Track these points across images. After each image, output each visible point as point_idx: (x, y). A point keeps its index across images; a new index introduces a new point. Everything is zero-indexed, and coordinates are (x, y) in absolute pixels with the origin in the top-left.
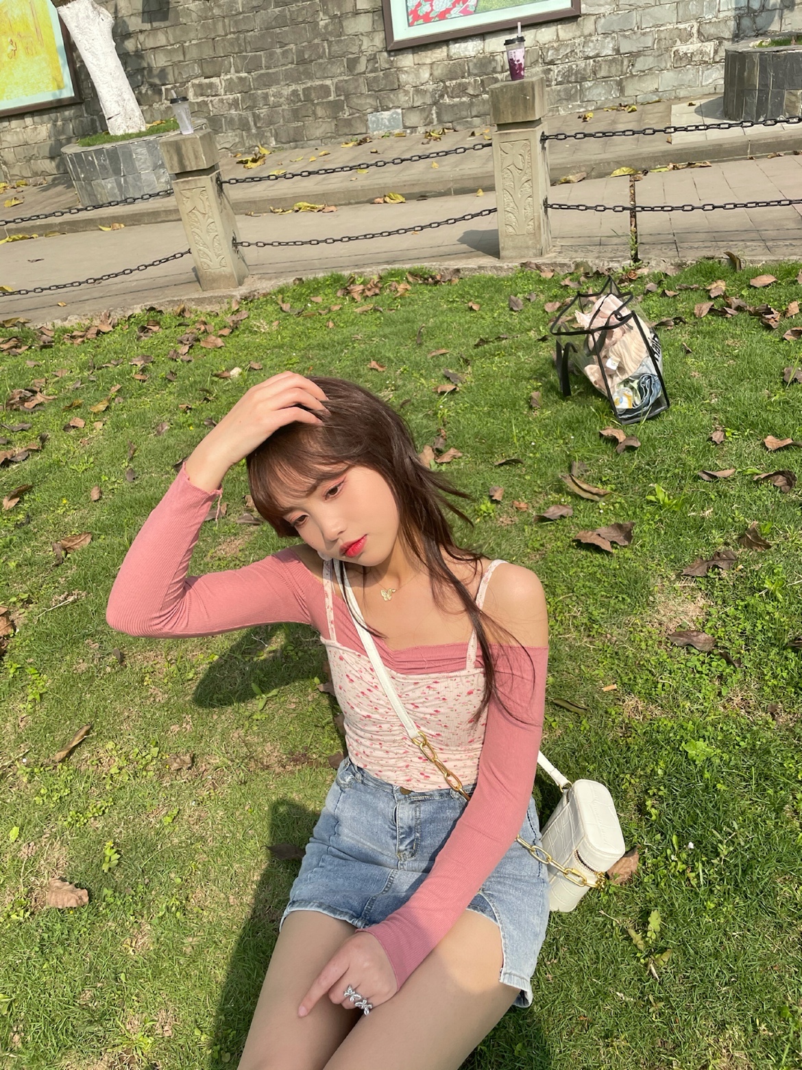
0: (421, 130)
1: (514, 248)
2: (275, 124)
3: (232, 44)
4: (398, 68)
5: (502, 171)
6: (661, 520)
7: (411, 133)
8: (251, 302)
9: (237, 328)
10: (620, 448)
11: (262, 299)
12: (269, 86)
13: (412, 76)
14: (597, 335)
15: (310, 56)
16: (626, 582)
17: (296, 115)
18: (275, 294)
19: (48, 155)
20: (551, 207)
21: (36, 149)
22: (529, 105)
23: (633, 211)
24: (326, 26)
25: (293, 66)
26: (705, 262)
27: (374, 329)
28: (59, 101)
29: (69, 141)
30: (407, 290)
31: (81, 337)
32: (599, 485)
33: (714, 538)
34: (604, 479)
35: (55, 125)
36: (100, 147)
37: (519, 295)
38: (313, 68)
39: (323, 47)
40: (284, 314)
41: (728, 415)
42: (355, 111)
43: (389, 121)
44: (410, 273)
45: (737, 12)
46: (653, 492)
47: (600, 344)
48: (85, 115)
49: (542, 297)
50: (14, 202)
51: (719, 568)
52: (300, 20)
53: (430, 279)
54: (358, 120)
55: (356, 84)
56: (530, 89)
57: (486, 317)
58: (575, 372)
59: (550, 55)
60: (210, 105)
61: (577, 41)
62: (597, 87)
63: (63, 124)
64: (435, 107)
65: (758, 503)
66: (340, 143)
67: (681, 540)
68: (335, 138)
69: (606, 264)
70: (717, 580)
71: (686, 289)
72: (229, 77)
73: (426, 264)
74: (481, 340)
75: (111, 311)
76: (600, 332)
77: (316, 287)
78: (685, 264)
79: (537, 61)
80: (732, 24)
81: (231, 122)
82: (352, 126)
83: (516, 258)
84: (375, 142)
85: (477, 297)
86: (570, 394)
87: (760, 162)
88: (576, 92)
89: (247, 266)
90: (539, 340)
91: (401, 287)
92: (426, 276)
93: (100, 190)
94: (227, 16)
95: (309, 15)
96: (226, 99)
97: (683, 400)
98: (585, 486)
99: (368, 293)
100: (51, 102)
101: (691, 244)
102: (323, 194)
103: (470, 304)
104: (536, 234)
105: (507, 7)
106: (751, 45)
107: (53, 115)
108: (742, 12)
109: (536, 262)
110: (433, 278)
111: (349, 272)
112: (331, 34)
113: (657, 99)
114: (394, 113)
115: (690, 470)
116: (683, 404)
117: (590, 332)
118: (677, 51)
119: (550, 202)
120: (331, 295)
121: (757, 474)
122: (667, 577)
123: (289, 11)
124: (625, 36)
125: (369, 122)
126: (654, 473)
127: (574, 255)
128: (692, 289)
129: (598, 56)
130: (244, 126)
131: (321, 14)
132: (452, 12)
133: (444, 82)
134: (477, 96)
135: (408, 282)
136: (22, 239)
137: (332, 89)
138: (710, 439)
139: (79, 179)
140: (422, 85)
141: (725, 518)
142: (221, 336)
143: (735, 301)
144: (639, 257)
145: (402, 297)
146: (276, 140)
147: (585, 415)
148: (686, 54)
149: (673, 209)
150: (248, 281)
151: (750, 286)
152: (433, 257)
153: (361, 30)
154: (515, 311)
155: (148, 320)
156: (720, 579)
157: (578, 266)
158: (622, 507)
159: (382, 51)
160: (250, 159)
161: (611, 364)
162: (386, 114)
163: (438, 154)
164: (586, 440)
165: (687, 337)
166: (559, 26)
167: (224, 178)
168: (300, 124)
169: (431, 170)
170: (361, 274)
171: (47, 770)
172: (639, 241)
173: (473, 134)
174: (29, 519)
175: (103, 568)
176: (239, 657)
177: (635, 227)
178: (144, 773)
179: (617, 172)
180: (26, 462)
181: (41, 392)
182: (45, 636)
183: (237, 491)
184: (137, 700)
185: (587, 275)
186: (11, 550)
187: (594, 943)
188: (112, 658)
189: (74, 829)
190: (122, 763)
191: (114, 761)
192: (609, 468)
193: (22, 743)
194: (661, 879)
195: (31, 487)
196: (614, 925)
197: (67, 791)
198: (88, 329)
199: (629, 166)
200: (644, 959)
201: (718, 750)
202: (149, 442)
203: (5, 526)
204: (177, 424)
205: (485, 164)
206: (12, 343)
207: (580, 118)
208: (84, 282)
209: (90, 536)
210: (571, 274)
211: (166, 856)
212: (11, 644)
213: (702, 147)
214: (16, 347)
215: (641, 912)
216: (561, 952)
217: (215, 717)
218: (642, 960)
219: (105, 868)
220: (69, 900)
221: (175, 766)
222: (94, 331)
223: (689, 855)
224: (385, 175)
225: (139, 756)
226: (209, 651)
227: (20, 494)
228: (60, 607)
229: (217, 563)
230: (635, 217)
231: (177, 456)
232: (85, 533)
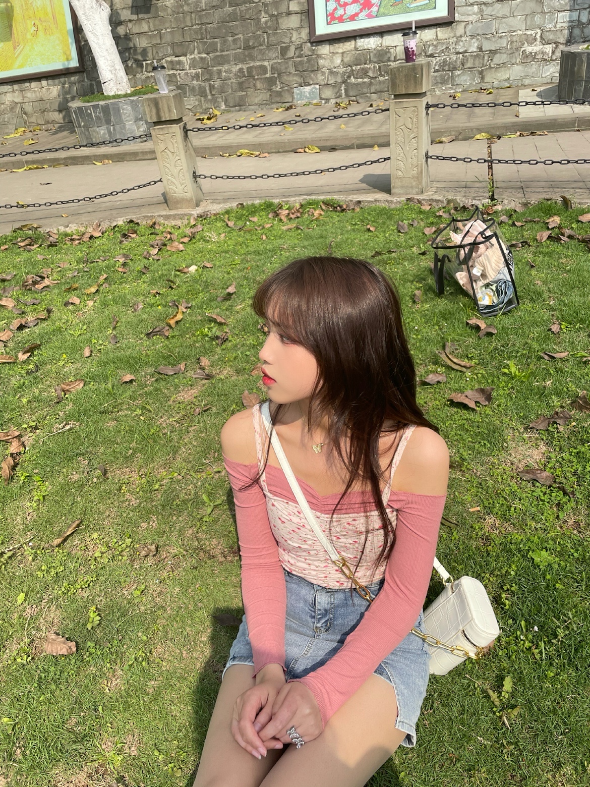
0: (333, 101)
1: (402, 187)
2: (224, 92)
3: (196, 33)
4: (317, 55)
5: (396, 130)
6: (513, 388)
7: (326, 103)
8: (205, 219)
9: (194, 237)
10: (481, 334)
11: (213, 217)
12: (222, 64)
13: (328, 61)
14: (466, 249)
15: (254, 43)
16: (486, 431)
17: (241, 86)
18: (223, 214)
19: (57, 109)
20: (431, 157)
21: (48, 104)
22: (418, 81)
23: (490, 162)
24: (266, 22)
25: (241, 50)
26: (545, 202)
27: (296, 242)
28: (68, 69)
29: (73, 98)
30: (321, 215)
31: (78, 240)
32: (466, 360)
33: (553, 402)
34: (469, 356)
35: (64, 87)
36: (97, 103)
37: (404, 221)
38: (255, 52)
39: (263, 37)
40: (229, 229)
41: (563, 313)
42: (285, 85)
43: (309, 93)
44: (323, 202)
45: (570, 24)
46: (506, 367)
47: (469, 256)
48: (86, 81)
49: (422, 224)
50: (31, 142)
51: (557, 423)
52: (247, 17)
53: (338, 208)
54: (287, 92)
55: (287, 66)
56: (420, 70)
57: (380, 236)
58: (448, 278)
59: (431, 50)
60: (178, 77)
61: (451, 40)
62: (464, 75)
63: (70, 86)
64: (343, 85)
65: (586, 378)
66: (273, 108)
67: (528, 402)
68: (269, 105)
69: (470, 201)
70: (555, 433)
71: (530, 221)
72: (193, 56)
73: (336, 197)
74: (376, 252)
75: (101, 221)
76: (469, 247)
77: (253, 210)
78: (530, 203)
79: (421, 54)
80: (566, 32)
81: (193, 89)
82: (282, 96)
83: (403, 194)
84: (298, 108)
85: (373, 222)
86: (444, 294)
87: (583, 133)
88: (449, 77)
89: (203, 193)
90: (420, 254)
91: (316, 213)
92: (335, 205)
93: (94, 134)
94: (194, 12)
95: (254, 13)
96: (190, 73)
97: (528, 301)
98: (455, 360)
99: (292, 216)
100: (61, 70)
101: (534, 189)
102: (260, 145)
103: (368, 227)
104: (419, 177)
105: (400, 14)
106: (580, 48)
107: (62, 80)
108: (574, 24)
109: (418, 198)
110: (341, 207)
111: (278, 200)
112: (269, 28)
113: (508, 85)
114: (313, 88)
115: (534, 352)
116: (529, 304)
117: (462, 247)
118: (525, 50)
119: (430, 154)
120: (264, 217)
121: (586, 357)
122: (517, 429)
123: (240, 10)
124: (487, 39)
125: (295, 94)
126: (507, 353)
127: (446, 194)
128: (535, 222)
129: (466, 52)
130: (203, 93)
131: (263, 13)
132: (360, 15)
133: (351, 67)
134: (376, 77)
135: (322, 209)
136: (36, 168)
137: (269, 68)
138: (550, 330)
139: (80, 126)
140: (335, 68)
141: (561, 388)
142: (182, 243)
143: (567, 232)
144: (495, 197)
145: (317, 219)
146: (225, 104)
147: (455, 308)
148: (531, 53)
149: (522, 162)
150: (203, 204)
151: (578, 221)
152: (341, 192)
153: (292, 26)
154: (402, 233)
155: (128, 229)
156: (558, 432)
157: (449, 202)
158: (483, 377)
159: (306, 42)
160: (206, 117)
161: (476, 272)
162: (307, 89)
163: (348, 115)
164: (456, 327)
165: (531, 256)
166: (438, 29)
167: (188, 127)
168: (244, 93)
169: (340, 130)
170: (287, 203)
171: (46, 551)
172: (495, 186)
173: (371, 106)
174: (37, 368)
175: (92, 406)
176: (193, 474)
177: (492, 175)
178: (120, 558)
179: (478, 136)
180: (36, 327)
181: (48, 277)
182: (47, 454)
183: (193, 354)
184: (116, 503)
185: (456, 209)
186: (23, 391)
187: (461, 699)
188: (98, 472)
189: (66, 596)
190: (104, 549)
191: (98, 547)
192: (474, 348)
193: (29, 531)
194: (512, 653)
195: (40, 345)
196: (476, 686)
197: (62, 568)
198: (84, 234)
199: (487, 132)
200: (499, 712)
201: (557, 559)
202: (128, 316)
203: (20, 373)
204: (149, 304)
205: (380, 127)
206: (27, 242)
207: (450, 96)
208: (82, 200)
209: (83, 382)
210: (444, 208)
211: (135, 620)
212: (22, 459)
213: (542, 120)
214: (30, 245)
215: (496, 677)
216: (435, 705)
217: (175, 518)
218: (497, 714)
219: (89, 626)
220: (61, 649)
221: (143, 553)
222: (88, 235)
223: (534, 636)
224: (306, 132)
225: (116, 545)
226: (171, 469)
227: (31, 350)
228: (59, 433)
229: (178, 405)
230: (492, 168)
231: (149, 328)
232: (79, 380)
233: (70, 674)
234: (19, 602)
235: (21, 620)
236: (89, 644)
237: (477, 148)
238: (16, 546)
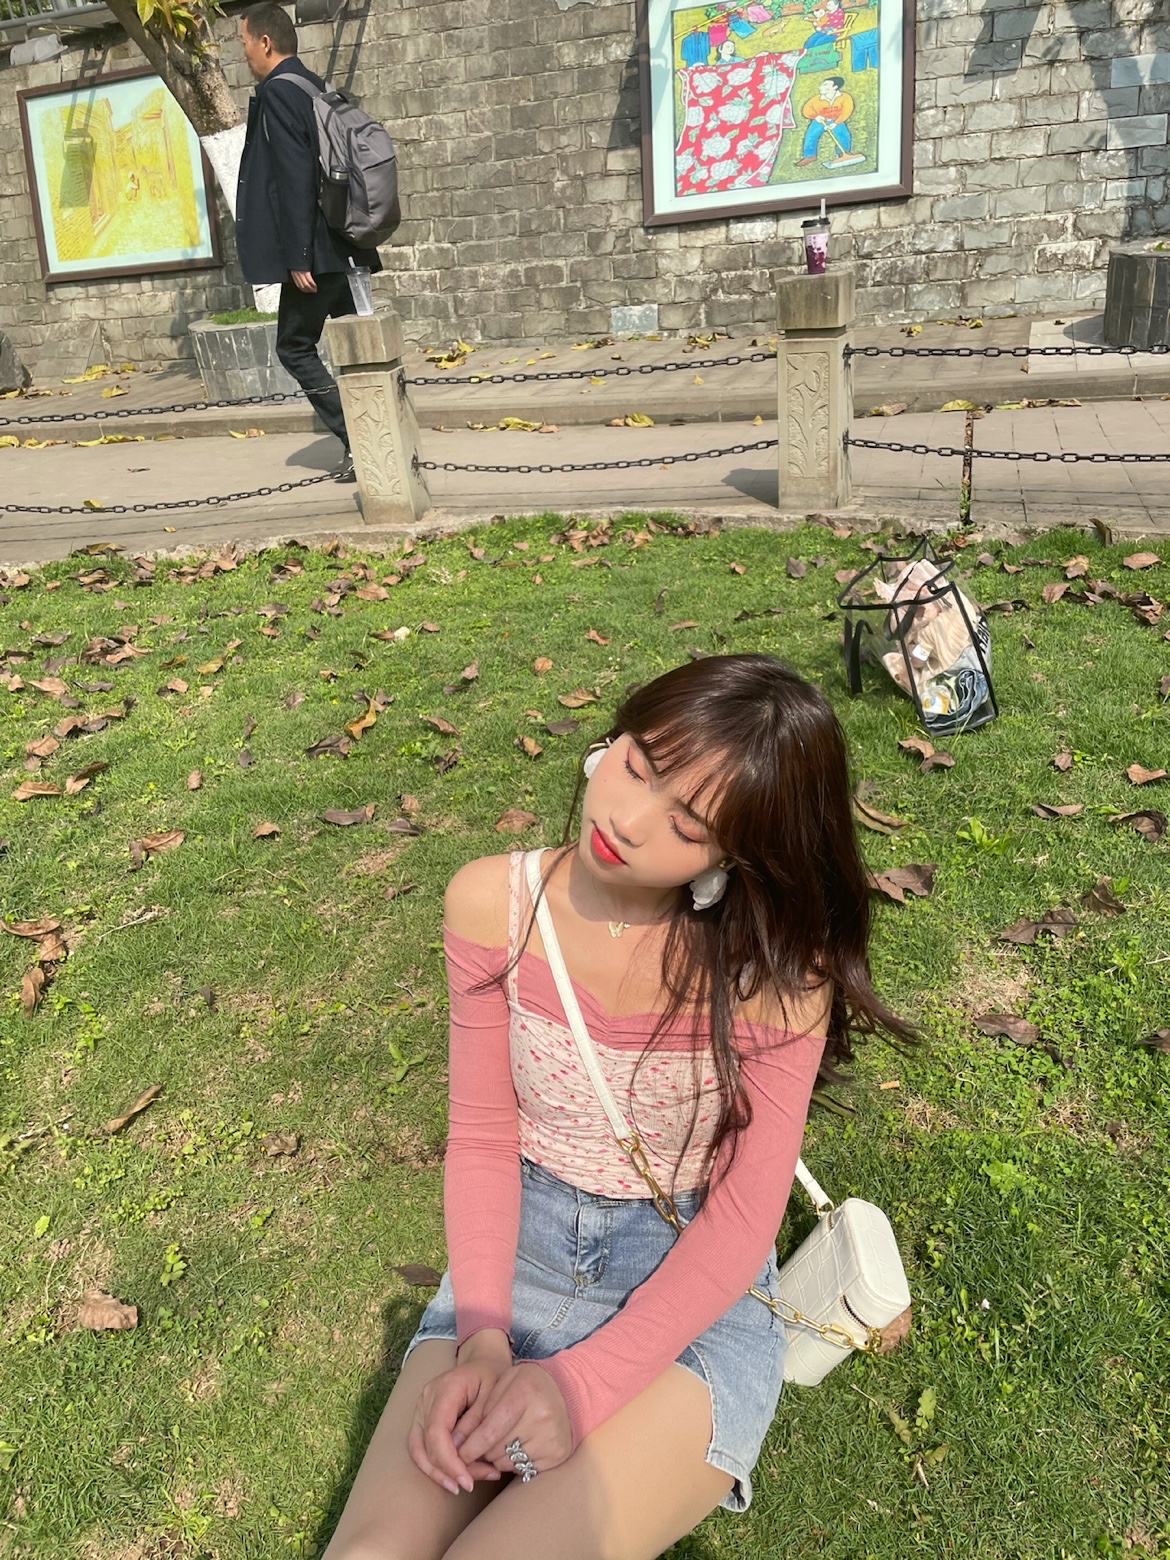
0: (683, 333)
1: (799, 495)
2: (481, 312)
3: (433, 204)
4: (657, 250)
5: (788, 392)
6: (975, 866)
7: (670, 336)
8: (430, 543)
9: (408, 575)
10: (925, 766)
11: (447, 540)
12: (480, 262)
13: (676, 261)
14: (902, 612)
15: (539, 226)
16: (921, 944)
17: (513, 302)
18: (464, 535)
19: (169, 333)
20: (853, 443)
21: (152, 324)
22: (829, 306)
23: (968, 456)
24: (563, 189)
25: (515, 238)
26: (1063, 530)
27: (598, 588)
28: (192, 261)
29: (199, 315)
30: (647, 541)
31: (193, 574)
32: (893, 813)
33: (1048, 894)
34: (900, 806)
35: (182, 294)
36: (243, 326)
37: (801, 557)
38: (541, 242)
39: (558, 215)
40: (475, 562)
41: (1080, 733)
42: (594, 303)
43: (640, 318)
44: (652, 519)
45: (1130, 203)
46: (967, 827)
47: (906, 626)
48: (225, 283)
49: (833, 563)
50: (116, 392)
51: (1051, 933)
52: (529, 178)
53: (680, 529)
54: (598, 315)
55: (599, 268)
56: (833, 287)
57: (754, 583)
58: (871, 662)
59: (867, 246)
60: (397, 282)
61: (905, 229)
62: (929, 293)
63: (194, 293)
64: (704, 305)
65: (1113, 852)
66: (571, 344)
67: (1002, 893)
68: (564, 337)
69: (925, 524)
70: (1048, 950)
71: (1034, 564)
72: (425, 246)
73: (677, 509)
74: (744, 612)
75: (237, 542)
76: (906, 607)
77: (523, 530)
78: (1035, 531)
79: (849, 252)
80: (1122, 218)
81: (424, 305)
82: (589, 322)
83: (800, 508)
84: (618, 345)
85: (743, 556)
86: (861, 691)
87: (1148, 404)
88: (900, 296)
89: (430, 496)
90: (825, 618)
91: (639, 537)
92: (674, 525)
93: (235, 381)
94: (430, 167)
95: (541, 172)
96: (420, 276)
97: (1017, 709)
98: (872, 813)
99: (593, 542)
100: (179, 263)
101: (1044, 506)
102: (542, 409)
103: (733, 565)
104: (830, 478)
105: (811, 180)
106: (1146, 247)
107: (180, 281)
108: (1137, 203)
109: (828, 515)
110: (684, 527)
111: (569, 513)
112: (569, 199)
113: (1012, 313)
114: (647, 309)
115: (1021, 802)
116: (1018, 715)
117: (893, 606)
118: (1044, 250)
119: (851, 437)
120: (541, 542)
121: (1115, 814)
122: (978, 941)
123: (515, 166)
124: (973, 227)
125: (612, 319)
126: (970, 803)
127: (881, 509)
128: (1041, 565)
129: (932, 251)
130: (441, 312)
131: (558, 173)
132: (736, 181)
133: (719, 273)
134: (764, 293)
135: (650, 532)
136: (122, 441)
137: (566, 272)
138: (1052, 763)
139: (209, 367)
140: (689, 274)
141: (1064, 869)
142: (386, 585)
143: (1100, 585)
144: (971, 518)
145: (639, 550)
146: (482, 333)
147: (880, 719)
148: (1055, 255)
149: (1021, 457)
150: (430, 515)
151: (1123, 567)
152: (685, 500)
153: (610, 198)
154: (794, 579)
155: (286, 558)
156: (1052, 949)
157: (885, 524)
158: (923, 844)
159: (636, 227)
160: (445, 356)
161: (920, 653)
162: (637, 310)
163: (702, 363)
164: (880, 752)
165: (1029, 627)
166: (882, 209)
167: (408, 377)
168: (518, 315)
169: (693, 387)
170: (585, 517)
171: (95, 1143)
172: (972, 497)
173: (754, 343)
174: (99, 807)
175: (197, 879)
176: (375, 1008)
177: (970, 478)
178: (230, 1157)
179: (950, 406)
180: (103, 732)
181: (130, 642)
182: (109, 963)
183: (390, 789)
184: (229, 1057)
185: (896, 537)
186: (71, 847)
187: (841, 1430)
188: (199, 999)
189: (125, 1225)
190: (200, 1140)
191: (190, 1137)
192: (910, 793)
193: (64, 1104)
194: (941, 1348)
195: (107, 766)
196: (871, 1406)
197: (121, 1173)
198: (203, 564)
199: (968, 399)
200: (909, 1456)
201: (1033, 1178)
202: (277, 716)
203: (66, 815)
204: (315, 696)
205: (767, 383)
206: (96, 576)
207: (903, 331)
208: (203, 502)
209: (182, 836)
210: (875, 534)
211: (251, 1270)
212: (60, 971)
213: (1071, 380)
214: (101, 581)
215: (910, 1392)
216: (793, 1440)
217: (335, 1087)
218: (906, 1458)
219: (164, 1280)
220: (110, 1319)
221: (274, 1149)
222: (211, 567)
223: (983, 1319)
224: (628, 389)
225: (224, 1133)
226: (334, 998)
227: (90, 774)
228: (132, 927)
229: (355, 881)
230: (970, 465)
231: (312, 738)
232: (176, 830)
233: (124, 1365)
234: (38, 1233)
235: (39, 1266)
236: (162, 1311)
237: (946, 428)
238: (39, 1131)
